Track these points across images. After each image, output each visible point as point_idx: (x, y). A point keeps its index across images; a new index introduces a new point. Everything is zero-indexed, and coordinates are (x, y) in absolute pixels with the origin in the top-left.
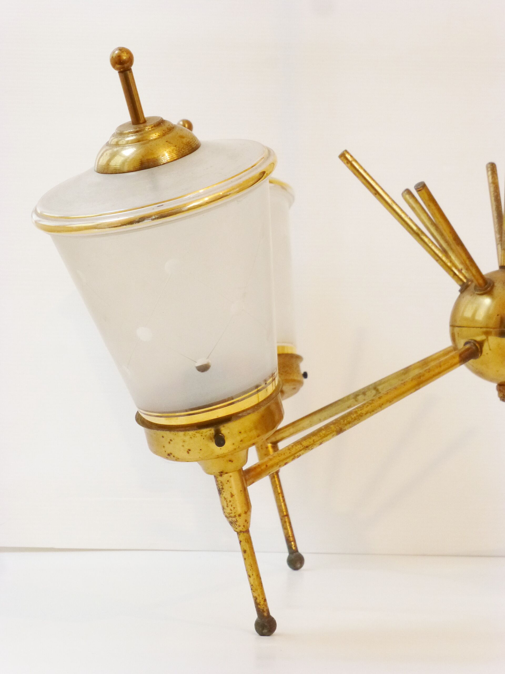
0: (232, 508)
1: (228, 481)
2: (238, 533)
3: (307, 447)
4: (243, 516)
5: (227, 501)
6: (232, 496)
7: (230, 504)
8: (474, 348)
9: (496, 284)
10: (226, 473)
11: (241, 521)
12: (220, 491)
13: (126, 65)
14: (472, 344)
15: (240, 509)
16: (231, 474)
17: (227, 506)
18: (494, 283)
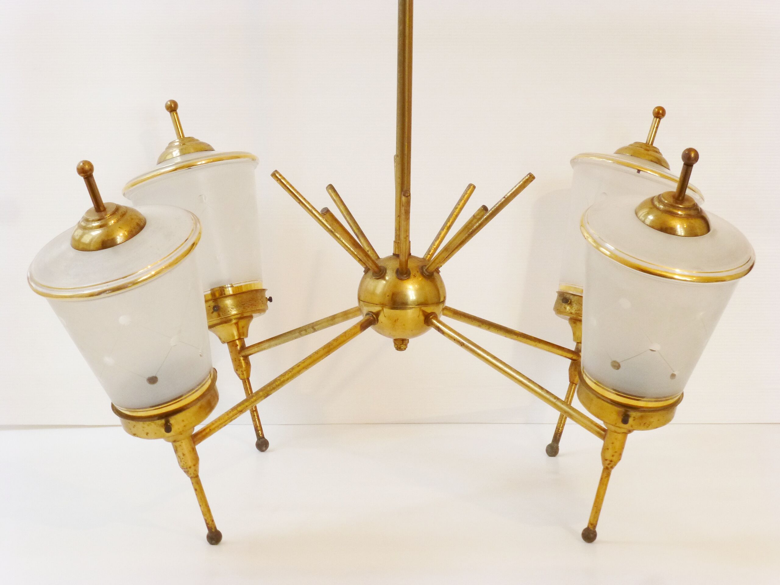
0: (184, 463)
1: (180, 446)
2: (191, 478)
3: (241, 411)
4: (193, 467)
5: (180, 459)
6: (184, 455)
7: (182, 460)
8: (372, 318)
9: (387, 271)
10: (178, 441)
11: (191, 471)
12: (176, 451)
13: (88, 173)
14: (371, 315)
15: (190, 463)
16: (182, 441)
17: (181, 462)
18: (386, 270)
